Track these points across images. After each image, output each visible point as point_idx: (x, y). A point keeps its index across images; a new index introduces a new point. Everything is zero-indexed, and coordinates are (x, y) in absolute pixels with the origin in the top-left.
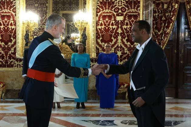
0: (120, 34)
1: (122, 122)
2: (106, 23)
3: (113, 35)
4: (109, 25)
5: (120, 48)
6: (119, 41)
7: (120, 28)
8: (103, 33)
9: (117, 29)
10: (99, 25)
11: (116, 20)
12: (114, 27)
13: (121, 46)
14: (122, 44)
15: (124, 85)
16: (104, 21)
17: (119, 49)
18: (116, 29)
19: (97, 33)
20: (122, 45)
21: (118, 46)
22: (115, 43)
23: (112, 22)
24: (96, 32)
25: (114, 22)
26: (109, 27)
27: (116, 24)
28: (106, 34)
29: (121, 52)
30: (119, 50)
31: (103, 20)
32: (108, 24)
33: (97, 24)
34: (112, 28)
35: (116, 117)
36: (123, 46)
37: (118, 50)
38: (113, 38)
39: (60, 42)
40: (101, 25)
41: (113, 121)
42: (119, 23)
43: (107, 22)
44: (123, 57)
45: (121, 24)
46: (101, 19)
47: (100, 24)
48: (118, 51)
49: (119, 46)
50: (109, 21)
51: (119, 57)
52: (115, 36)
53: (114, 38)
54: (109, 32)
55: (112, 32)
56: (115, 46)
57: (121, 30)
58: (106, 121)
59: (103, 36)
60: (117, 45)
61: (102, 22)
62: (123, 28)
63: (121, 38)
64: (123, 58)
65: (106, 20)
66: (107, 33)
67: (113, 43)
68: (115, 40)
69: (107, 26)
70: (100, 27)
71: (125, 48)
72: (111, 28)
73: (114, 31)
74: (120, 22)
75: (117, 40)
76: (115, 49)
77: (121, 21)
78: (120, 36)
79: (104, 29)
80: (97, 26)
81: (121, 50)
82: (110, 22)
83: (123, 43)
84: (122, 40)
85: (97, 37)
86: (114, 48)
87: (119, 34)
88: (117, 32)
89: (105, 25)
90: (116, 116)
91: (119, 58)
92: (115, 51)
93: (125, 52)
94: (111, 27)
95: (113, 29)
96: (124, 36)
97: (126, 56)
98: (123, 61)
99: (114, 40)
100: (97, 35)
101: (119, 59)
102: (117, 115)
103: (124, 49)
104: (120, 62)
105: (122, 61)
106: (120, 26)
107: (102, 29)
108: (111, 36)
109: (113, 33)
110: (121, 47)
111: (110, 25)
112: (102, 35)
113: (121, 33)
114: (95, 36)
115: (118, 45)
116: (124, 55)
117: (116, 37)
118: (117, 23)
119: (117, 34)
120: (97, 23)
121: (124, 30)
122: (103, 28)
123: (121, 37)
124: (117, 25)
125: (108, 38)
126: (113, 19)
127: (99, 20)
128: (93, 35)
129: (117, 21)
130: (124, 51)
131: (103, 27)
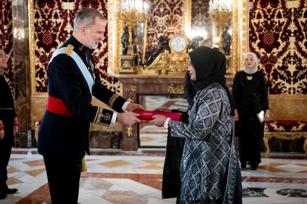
0: (293, 33)
1: (278, 192)
2: (267, 14)
3: (280, 35)
4: (273, 16)
5: (294, 59)
6: (292, 45)
7: (294, 21)
8: (262, 32)
9: (288, 24)
10: (254, 16)
11: (285, 7)
12: (282, 20)
13: (295, 54)
14: (296, 51)
15: (297, 125)
16: (264, 9)
17: (292, 60)
18: (285, 23)
19: (252, 32)
20: (297, 53)
21: (289, 56)
22: (285, 49)
23: (278, 11)
24: (249, 30)
25: (281, 11)
26: (272, 20)
27: (286, 15)
28: (267, 32)
29: (295, 65)
30: (292, 63)
31: (262, 7)
32: (270, 15)
33: (252, 16)
34: (279, 22)
35: (273, 183)
36: (299, 55)
37: (290, 62)
38: (280, 40)
39: (183, 48)
40: (259, 17)
41: (263, 189)
42: (291, 13)
43: (269, 11)
44: (299, 75)
45: (294, 15)
46: (258, 7)
47: (256, 15)
48: (289, 65)
49: (292, 54)
50: (272, 10)
51: (292, 75)
52: (284, 37)
53: (283, 41)
54: (273, 30)
55: (278, 30)
56: (285, 55)
57: (294, 26)
58: (251, 189)
59: (261, 37)
60: (287, 53)
61: (261, 12)
62: (300, 22)
63: (295, 40)
64: (299, 77)
65: (268, 8)
66: (269, 31)
67: (280, 49)
68: (284, 43)
69: (269, 19)
70: (256, 21)
71: (302, 58)
72: (276, 23)
73: (283, 27)
74: (293, 10)
75: (288, 44)
76: (284, 60)
77: (295, 9)
78: (294, 36)
79: (264, 24)
80: (250, 18)
81: (294, 63)
82: (275, 11)
83: (299, 49)
84: (296, 44)
85: (252, 39)
86: (282, 58)
87: (291, 32)
88: (288, 28)
89: (266, 16)
90: (272, 181)
91: (291, 77)
92: (283, 63)
93: (303, 65)
94: (276, 20)
95: (281, 25)
96: (301, 37)
97: (305, 74)
98: (299, 82)
99: (283, 45)
100: (251, 35)
101: (292, 79)
102: (274, 180)
103: (300, 60)
104: (294, 84)
105: (297, 81)
106: (293, 18)
107: (261, 25)
108: (277, 36)
109: (281, 30)
110: (295, 56)
111: (275, 17)
112: (260, 34)
113: (295, 31)
114: (247, 37)
115: (289, 54)
116: (301, 71)
117: (285, 39)
118: (287, 13)
119: (287, 34)
120: (251, 14)
121: (301, 26)
122: (262, 23)
123: (294, 38)
124: (288, 17)
125: (270, 40)
126: (281, 6)
127: (255, 8)
128: (244, 35)
129: (287, 9)
130: (301, 64)
131: (262, 20)
